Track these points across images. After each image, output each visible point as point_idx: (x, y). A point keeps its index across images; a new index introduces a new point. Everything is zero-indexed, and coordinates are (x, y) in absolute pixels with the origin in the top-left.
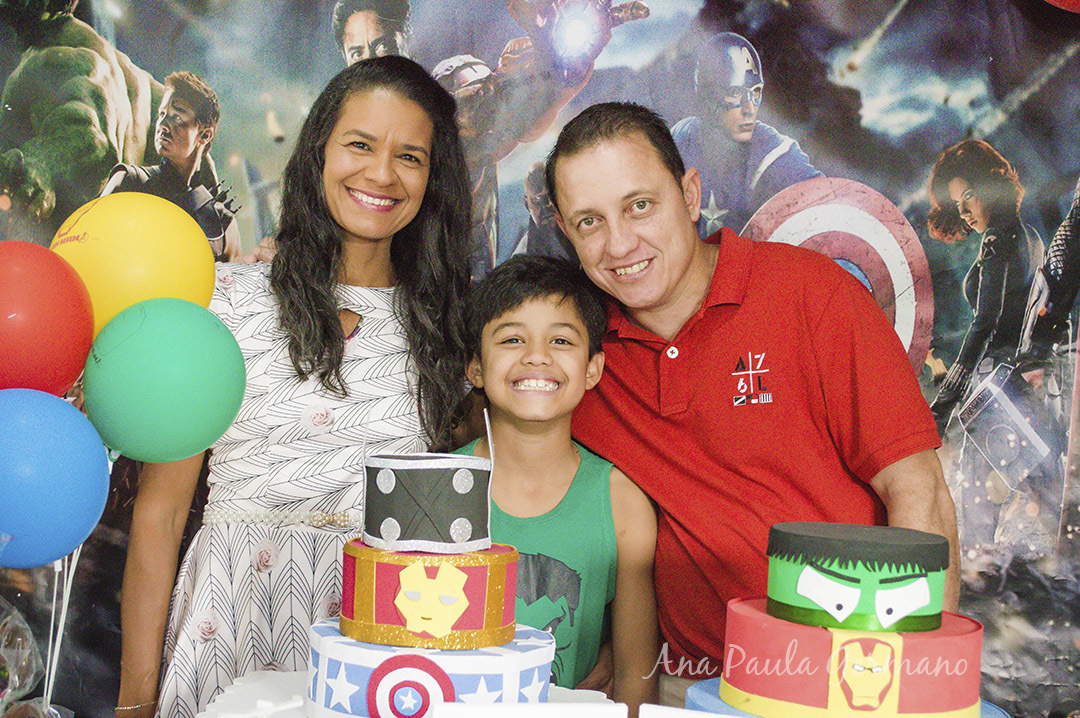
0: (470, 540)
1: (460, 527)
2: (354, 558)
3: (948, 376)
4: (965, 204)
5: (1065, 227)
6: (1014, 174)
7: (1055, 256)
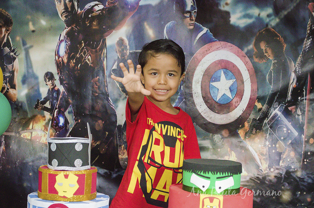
0: (81, 166)
1: (78, 162)
2: (42, 172)
3: (263, 109)
4: (266, 50)
5: (301, 57)
6: (282, 40)
7: (298, 67)
